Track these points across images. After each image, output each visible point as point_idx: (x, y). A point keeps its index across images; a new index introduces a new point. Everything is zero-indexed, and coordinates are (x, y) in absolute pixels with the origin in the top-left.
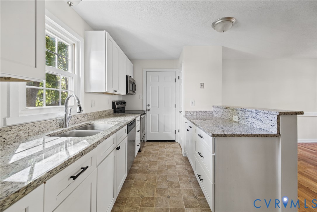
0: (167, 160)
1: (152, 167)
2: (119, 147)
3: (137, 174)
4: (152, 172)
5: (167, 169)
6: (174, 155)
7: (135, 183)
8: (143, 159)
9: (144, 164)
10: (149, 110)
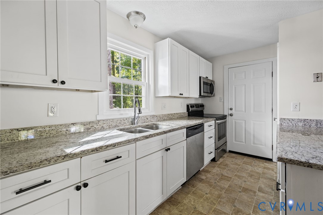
0: (246, 180)
1: (221, 182)
2: (169, 149)
3: (200, 184)
4: (219, 188)
5: (240, 192)
6: (262, 178)
7: (195, 192)
8: (216, 170)
9: (213, 176)
10: (231, 115)
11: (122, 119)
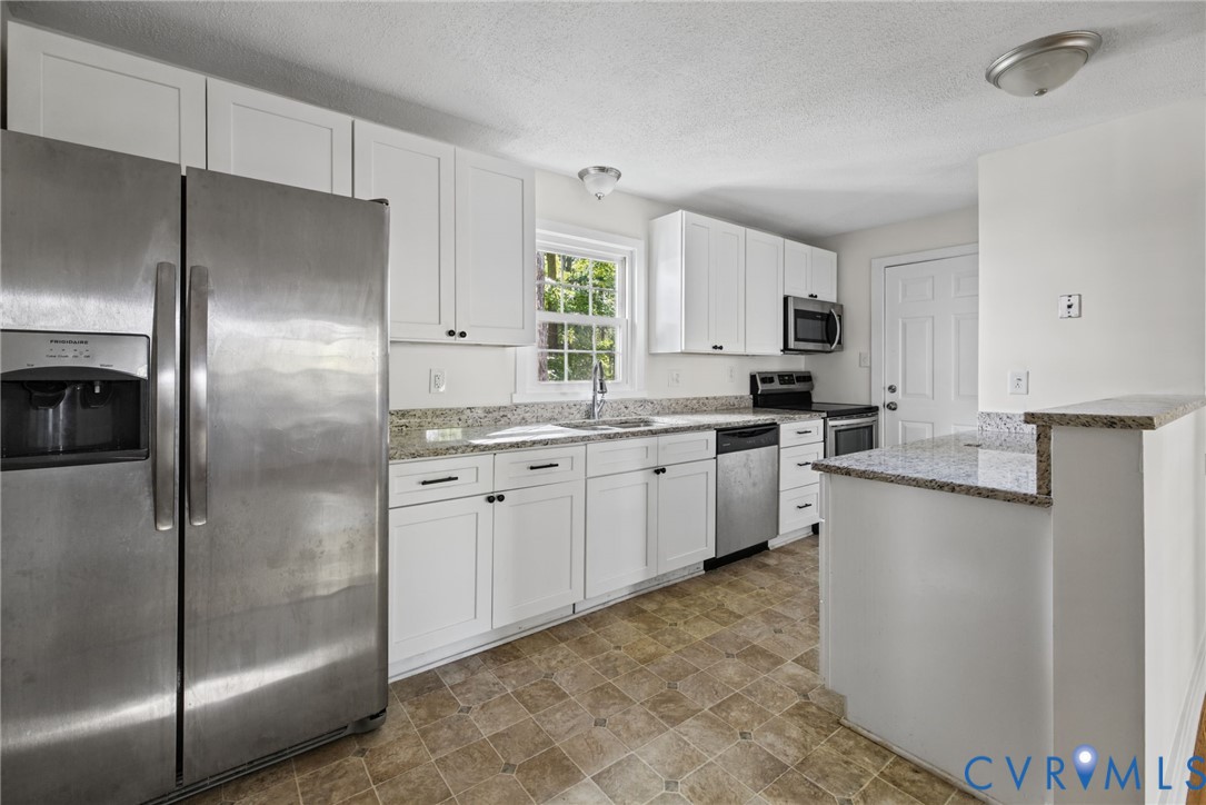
2: (663, 470)
10: (892, 407)
11: (565, 406)
